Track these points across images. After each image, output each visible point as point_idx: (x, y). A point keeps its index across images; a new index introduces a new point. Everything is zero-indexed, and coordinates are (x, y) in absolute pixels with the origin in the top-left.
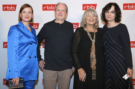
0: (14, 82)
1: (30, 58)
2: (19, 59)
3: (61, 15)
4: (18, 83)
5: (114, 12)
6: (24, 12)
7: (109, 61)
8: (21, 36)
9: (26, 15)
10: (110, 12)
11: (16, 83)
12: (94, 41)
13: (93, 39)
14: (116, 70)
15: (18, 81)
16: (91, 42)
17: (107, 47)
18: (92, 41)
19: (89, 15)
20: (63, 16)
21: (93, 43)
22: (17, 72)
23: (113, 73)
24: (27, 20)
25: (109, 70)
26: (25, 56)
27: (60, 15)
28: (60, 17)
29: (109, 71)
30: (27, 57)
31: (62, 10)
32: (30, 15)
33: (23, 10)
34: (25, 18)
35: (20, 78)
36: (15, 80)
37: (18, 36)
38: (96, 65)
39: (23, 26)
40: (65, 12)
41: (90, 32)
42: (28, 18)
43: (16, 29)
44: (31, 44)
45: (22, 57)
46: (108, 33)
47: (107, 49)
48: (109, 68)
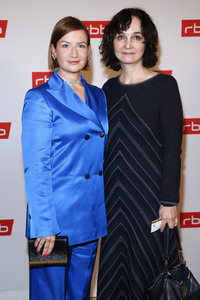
0: (40, 246)
1: (87, 177)
2: (55, 182)
4: (50, 251)
5: (140, 35)
6: (66, 46)
7: (119, 184)
8: (57, 118)
9: (72, 53)
10: (129, 38)
11: (45, 250)
14: (142, 212)
15: (52, 245)
17: (120, 143)
22: (47, 220)
24: (74, 68)
25: (120, 210)
26: (71, 173)
29: (120, 213)
30: (78, 175)
32: (82, 53)
33: (61, 40)
34: (70, 62)
35: (57, 237)
36: (42, 242)
37: (47, 118)
39: (63, 86)
42: (77, 62)
43: (42, 99)
44: (87, 138)
45: (64, 178)
46: (125, 99)
47: (120, 146)
48: (120, 204)
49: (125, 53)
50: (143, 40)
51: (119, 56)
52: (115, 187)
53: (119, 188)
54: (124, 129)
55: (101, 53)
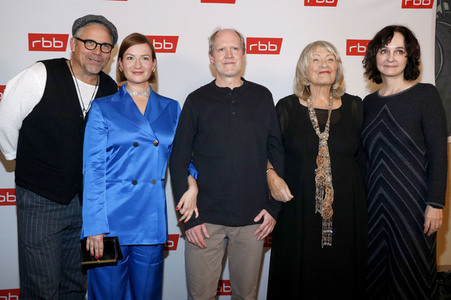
1: (134, 183)
3: (231, 61)
5: (403, 50)
6: (131, 58)
7: (381, 190)
9: (135, 65)
10: (392, 52)
12: (324, 137)
13: (322, 131)
16: (317, 139)
17: (381, 152)
18: (321, 136)
19: (317, 57)
20: (238, 63)
21: (324, 143)
23: (393, 224)
24: (138, 78)
25: (383, 215)
27: (228, 61)
28: (230, 66)
29: (382, 219)
31: (231, 48)
34: (134, 73)
38: (334, 205)
40: (241, 51)
41: (316, 109)
42: (141, 73)
44: (136, 145)
46: (385, 110)
47: (382, 155)
48: (382, 210)
49: (387, 66)
50: (405, 54)
51: (381, 69)
52: (378, 194)
53: (381, 195)
54: (384, 139)
55: (365, 67)
